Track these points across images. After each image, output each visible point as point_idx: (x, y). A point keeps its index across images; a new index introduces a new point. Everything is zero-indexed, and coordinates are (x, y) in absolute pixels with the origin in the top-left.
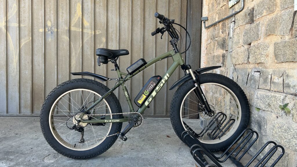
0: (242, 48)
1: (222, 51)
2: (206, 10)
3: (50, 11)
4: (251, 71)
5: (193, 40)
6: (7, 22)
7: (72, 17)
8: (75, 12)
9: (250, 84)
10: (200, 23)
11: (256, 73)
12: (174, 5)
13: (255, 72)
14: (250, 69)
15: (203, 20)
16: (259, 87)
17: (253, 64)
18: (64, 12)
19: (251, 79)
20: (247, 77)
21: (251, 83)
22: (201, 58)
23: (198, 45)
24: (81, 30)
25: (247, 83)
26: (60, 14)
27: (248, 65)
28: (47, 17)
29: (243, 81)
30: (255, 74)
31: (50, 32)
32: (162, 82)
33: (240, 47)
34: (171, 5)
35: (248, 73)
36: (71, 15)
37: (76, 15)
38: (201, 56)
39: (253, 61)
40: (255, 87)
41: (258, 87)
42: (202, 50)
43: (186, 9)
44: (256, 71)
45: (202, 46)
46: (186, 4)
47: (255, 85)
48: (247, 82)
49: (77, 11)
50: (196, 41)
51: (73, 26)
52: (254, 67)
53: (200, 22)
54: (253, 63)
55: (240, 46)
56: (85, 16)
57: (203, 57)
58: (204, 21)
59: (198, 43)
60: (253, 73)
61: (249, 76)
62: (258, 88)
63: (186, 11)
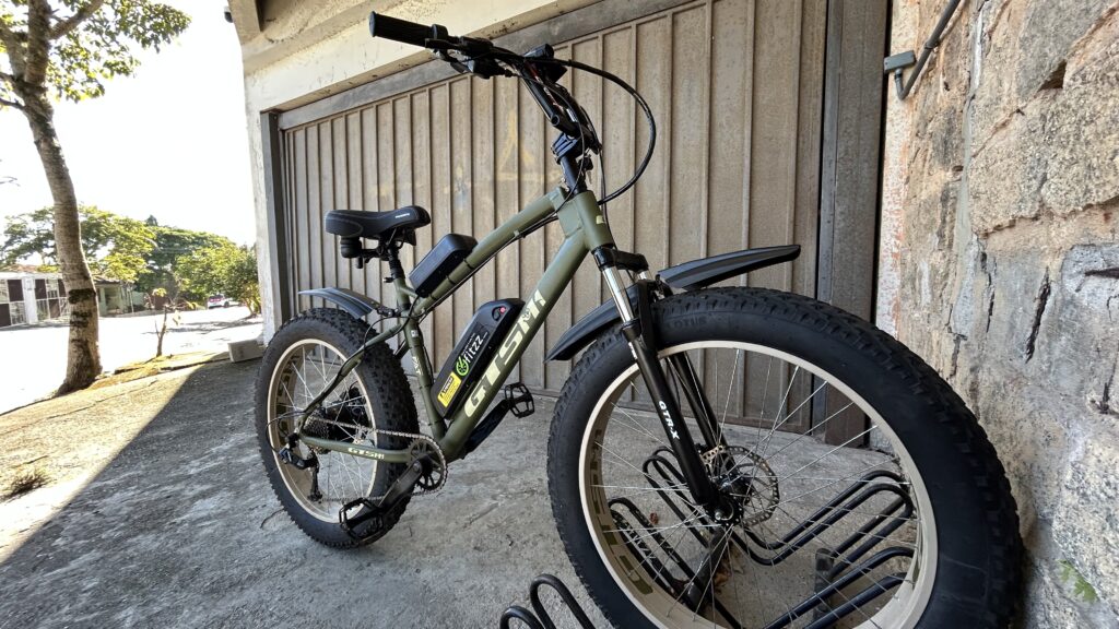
0: (1018, 123)
1: (943, 173)
2: (908, 23)
3: (461, 143)
4: (1062, 268)
5: (846, 153)
6: (395, 182)
7: (499, 147)
8: (506, 134)
9: (1046, 357)
10: (880, 85)
11: (1094, 281)
12: (772, 46)
13: (1088, 274)
14: (1057, 252)
15: (893, 70)
16: (1106, 397)
17: (1073, 222)
18: (485, 139)
19: (1059, 328)
20: (1035, 306)
21: (1057, 353)
22: (883, 219)
23: (867, 171)
24: (516, 177)
25: (1031, 347)
26: (478, 145)
27: (1043, 230)
28: (456, 157)
29: (1012, 327)
30: (1086, 290)
31: (460, 192)
32: (519, 325)
33: (1004, 125)
34: (764, 47)
35: (1040, 282)
36: (498, 143)
37: (507, 142)
38: (884, 213)
39: (1072, 196)
40: (1080, 390)
41: (1098, 398)
42: (885, 188)
43: (821, 47)
44: (1100, 266)
45: (886, 172)
46: (822, 28)
47: (1078, 377)
48: (1033, 338)
49: (510, 131)
50: (858, 155)
51: (503, 171)
52: (1084, 240)
53: (881, 79)
54: (1074, 212)
55: (1003, 117)
56: (527, 139)
57: (893, 216)
58: (898, 71)
59: (866, 165)
60: (1071, 285)
61: (1050, 301)
62: (1105, 409)
63: (821, 55)
